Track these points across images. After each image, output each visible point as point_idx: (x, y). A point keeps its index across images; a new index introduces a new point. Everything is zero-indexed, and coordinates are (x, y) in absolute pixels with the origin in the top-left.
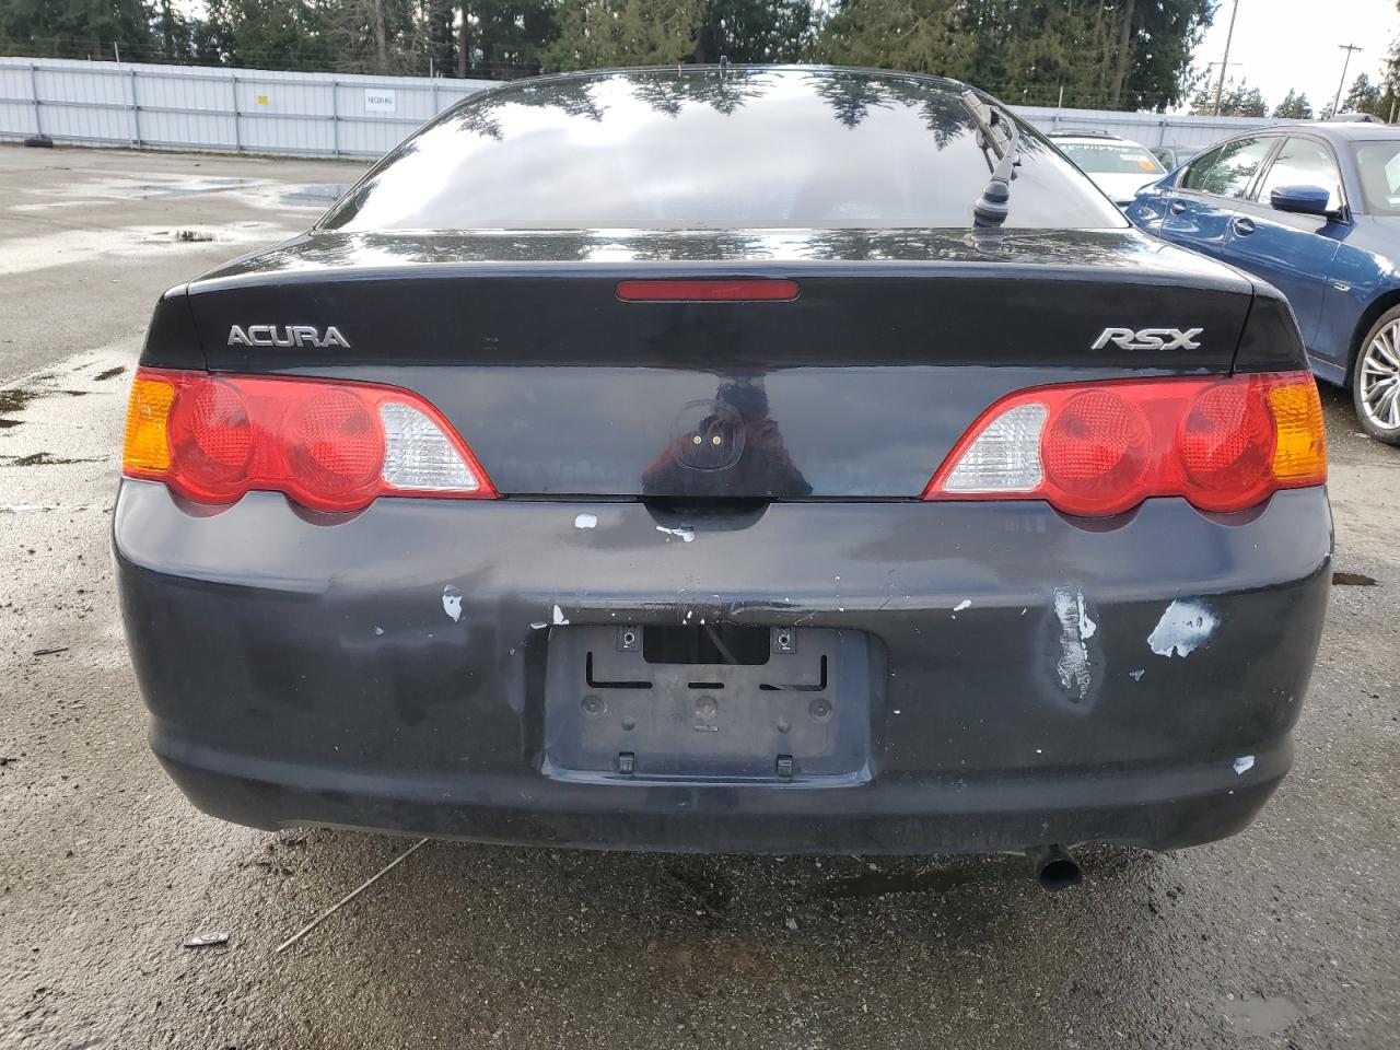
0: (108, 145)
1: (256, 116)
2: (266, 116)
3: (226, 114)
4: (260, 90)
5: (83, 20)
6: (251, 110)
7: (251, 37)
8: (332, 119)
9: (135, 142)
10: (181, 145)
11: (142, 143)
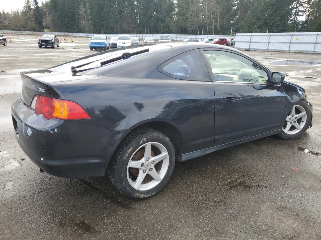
0: (261, 50)
1: (295, 43)
2: (297, 43)
3: (288, 43)
4: (297, 37)
5: (274, 24)
6: (294, 42)
7: (313, 24)
8: (315, 43)
9: (267, 49)
10: (276, 50)
11: (268, 50)
